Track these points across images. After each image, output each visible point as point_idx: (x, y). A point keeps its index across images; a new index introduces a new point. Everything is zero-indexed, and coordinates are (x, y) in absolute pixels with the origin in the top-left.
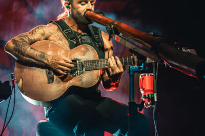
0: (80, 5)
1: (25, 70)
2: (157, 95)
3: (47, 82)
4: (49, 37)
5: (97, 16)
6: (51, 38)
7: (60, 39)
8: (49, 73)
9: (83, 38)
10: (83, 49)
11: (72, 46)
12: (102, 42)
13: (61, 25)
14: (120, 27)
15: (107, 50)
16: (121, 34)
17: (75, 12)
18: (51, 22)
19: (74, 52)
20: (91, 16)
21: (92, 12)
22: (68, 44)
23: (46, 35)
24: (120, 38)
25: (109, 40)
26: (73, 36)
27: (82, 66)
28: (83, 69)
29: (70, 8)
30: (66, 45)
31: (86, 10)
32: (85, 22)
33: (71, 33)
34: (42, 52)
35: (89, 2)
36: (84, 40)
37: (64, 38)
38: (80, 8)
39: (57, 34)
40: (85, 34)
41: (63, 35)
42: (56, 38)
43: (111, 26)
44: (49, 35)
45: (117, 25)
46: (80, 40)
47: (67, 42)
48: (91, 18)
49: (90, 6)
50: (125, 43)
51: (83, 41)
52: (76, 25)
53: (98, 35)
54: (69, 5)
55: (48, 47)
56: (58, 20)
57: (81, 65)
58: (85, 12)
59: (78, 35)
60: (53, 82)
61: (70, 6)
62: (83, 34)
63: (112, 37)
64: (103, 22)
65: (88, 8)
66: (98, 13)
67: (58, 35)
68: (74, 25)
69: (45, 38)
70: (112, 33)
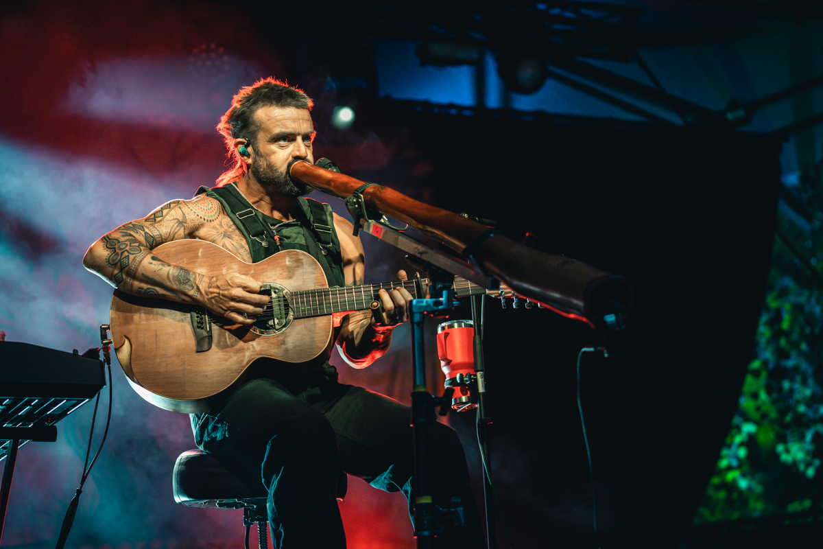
0: (274, 147)
1: (136, 317)
2: (486, 377)
3: (195, 348)
4: (197, 228)
5: (322, 172)
6: (202, 232)
7: (226, 235)
8: (200, 325)
9: (286, 232)
10: (288, 261)
11: (259, 254)
12: (335, 241)
13: (229, 199)
14: (382, 200)
15: (349, 262)
16: (384, 219)
17: (263, 163)
18: (202, 191)
19: (264, 271)
20: (306, 174)
21: (306, 164)
22: (247, 246)
23: (190, 224)
24: (384, 229)
25: (355, 233)
26: (259, 227)
27: (287, 306)
28: (287, 314)
29: (249, 156)
30: (242, 251)
31: (290, 159)
32: (291, 190)
33: (255, 219)
34: (182, 269)
35: (299, 139)
36: (288, 238)
37: (237, 232)
38: (274, 153)
39: (217, 222)
40: (291, 220)
41: (235, 224)
42: (214, 232)
43: (358, 197)
44: (197, 222)
45: (373, 195)
46: (276, 237)
47: (244, 242)
48: (304, 180)
49: (303, 148)
50: (397, 240)
51: (286, 241)
52: (267, 198)
53: (325, 223)
54: (247, 146)
55: (197, 257)
56: (221, 185)
57: (282, 303)
58: (289, 165)
59: (273, 225)
60: (210, 348)
61: (250, 149)
62: (285, 221)
63: (362, 226)
64: (337, 187)
65: (298, 153)
66: (324, 167)
67: (221, 225)
68: (261, 199)
69: (187, 232)
70: (363, 216)
